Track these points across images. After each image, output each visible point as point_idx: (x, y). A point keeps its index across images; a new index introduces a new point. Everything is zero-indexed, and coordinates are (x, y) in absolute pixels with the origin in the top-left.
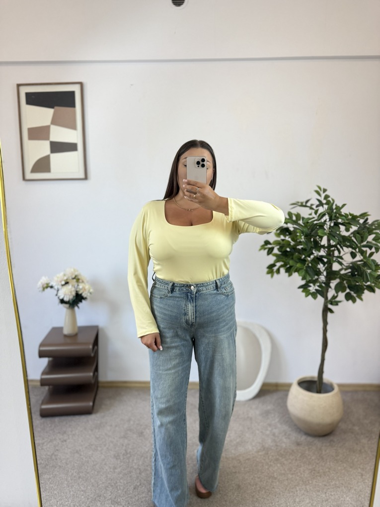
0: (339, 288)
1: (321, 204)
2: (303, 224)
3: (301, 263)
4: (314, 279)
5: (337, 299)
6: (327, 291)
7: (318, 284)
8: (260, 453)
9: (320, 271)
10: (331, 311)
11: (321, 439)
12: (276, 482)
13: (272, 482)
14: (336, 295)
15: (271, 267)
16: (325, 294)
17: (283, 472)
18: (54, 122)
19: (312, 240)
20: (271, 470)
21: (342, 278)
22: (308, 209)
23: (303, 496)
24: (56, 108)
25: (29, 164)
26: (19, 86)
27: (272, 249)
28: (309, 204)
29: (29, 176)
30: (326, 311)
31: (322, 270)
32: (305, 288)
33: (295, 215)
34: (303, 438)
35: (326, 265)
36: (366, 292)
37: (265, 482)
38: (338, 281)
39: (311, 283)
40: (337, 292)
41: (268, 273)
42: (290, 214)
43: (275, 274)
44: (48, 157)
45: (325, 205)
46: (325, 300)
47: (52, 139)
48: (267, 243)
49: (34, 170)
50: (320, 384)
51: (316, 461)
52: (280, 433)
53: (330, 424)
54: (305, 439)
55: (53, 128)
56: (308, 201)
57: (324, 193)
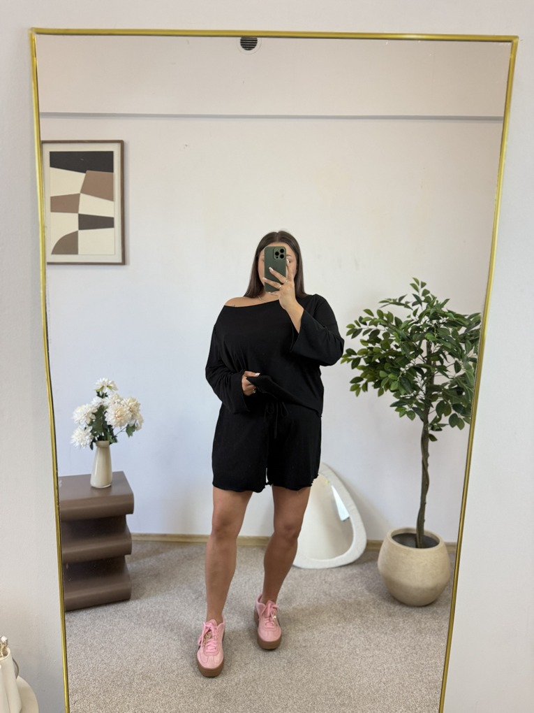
0: (442, 409)
1: (419, 302)
3: (394, 373)
5: (441, 422)
6: (428, 413)
8: (339, 625)
9: (417, 386)
10: (433, 439)
11: (420, 609)
12: (358, 660)
13: (353, 659)
14: (438, 417)
15: (356, 380)
16: (425, 414)
17: (367, 647)
18: (84, 190)
20: (352, 644)
21: (446, 395)
22: (403, 307)
24: (88, 172)
25: (50, 246)
26: (42, 143)
27: (358, 360)
28: (403, 302)
30: (426, 438)
31: (419, 384)
32: (398, 406)
33: (386, 314)
34: (397, 608)
35: (425, 378)
37: (344, 659)
38: (440, 399)
40: (439, 414)
41: (352, 389)
42: (380, 313)
43: (362, 391)
44: (75, 235)
45: (423, 303)
46: (425, 424)
47: (80, 212)
48: (351, 352)
49: (57, 250)
50: (420, 538)
51: (413, 635)
52: (367, 602)
53: (432, 589)
54: (400, 610)
55: (83, 197)
56: (402, 298)
57: (422, 287)
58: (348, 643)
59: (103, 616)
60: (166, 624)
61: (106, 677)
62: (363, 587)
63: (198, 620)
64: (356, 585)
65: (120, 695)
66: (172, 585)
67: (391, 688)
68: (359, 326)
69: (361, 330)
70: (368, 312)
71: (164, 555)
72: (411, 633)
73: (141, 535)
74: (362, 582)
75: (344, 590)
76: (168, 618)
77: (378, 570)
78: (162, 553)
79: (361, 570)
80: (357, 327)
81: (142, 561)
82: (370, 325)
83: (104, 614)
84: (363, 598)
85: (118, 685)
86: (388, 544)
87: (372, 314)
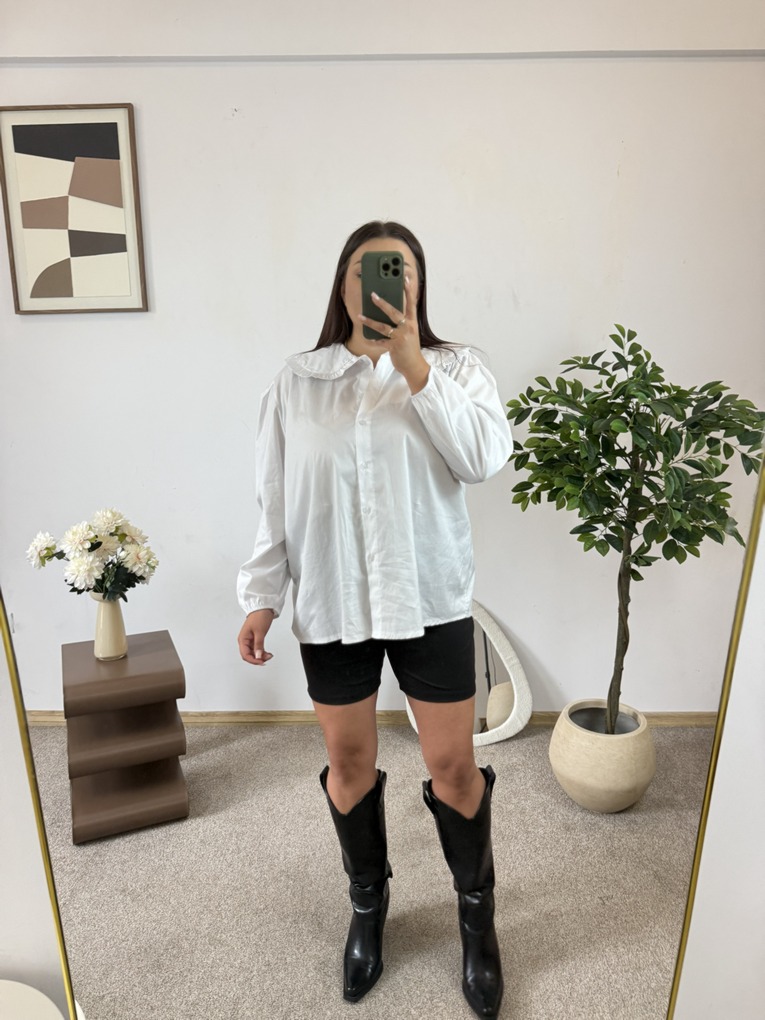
0: (652, 533)
1: (622, 363)
2: (585, 405)
4: (605, 513)
5: (649, 554)
6: (630, 539)
7: (613, 524)
9: (617, 497)
10: (638, 577)
11: (612, 817)
13: (516, 898)
14: (646, 545)
15: (522, 487)
16: (625, 542)
18: (78, 188)
20: (513, 875)
22: (596, 372)
23: (575, 925)
24: (77, 159)
25: (27, 281)
27: (527, 455)
28: (598, 363)
29: (27, 303)
30: (627, 575)
32: (584, 531)
33: (570, 384)
35: (628, 485)
36: (706, 538)
38: (651, 517)
39: (597, 521)
40: (648, 540)
41: (516, 501)
42: (561, 383)
43: (531, 503)
44: (66, 264)
45: (630, 366)
46: (625, 555)
47: (70, 228)
49: (37, 292)
50: (612, 715)
52: (534, 809)
53: (629, 791)
55: (73, 201)
56: (597, 357)
57: (629, 340)
58: (509, 874)
59: (149, 845)
61: (155, 942)
62: (528, 786)
63: (288, 845)
64: (517, 780)
66: (249, 792)
68: (528, 404)
69: (531, 409)
70: (542, 381)
71: (236, 744)
72: (599, 856)
73: (202, 715)
74: (525, 777)
76: (244, 845)
78: (234, 740)
79: (523, 758)
80: (524, 406)
81: (203, 755)
82: (544, 402)
83: (150, 841)
85: (174, 956)
86: (565, 727)
87: (548, 386)
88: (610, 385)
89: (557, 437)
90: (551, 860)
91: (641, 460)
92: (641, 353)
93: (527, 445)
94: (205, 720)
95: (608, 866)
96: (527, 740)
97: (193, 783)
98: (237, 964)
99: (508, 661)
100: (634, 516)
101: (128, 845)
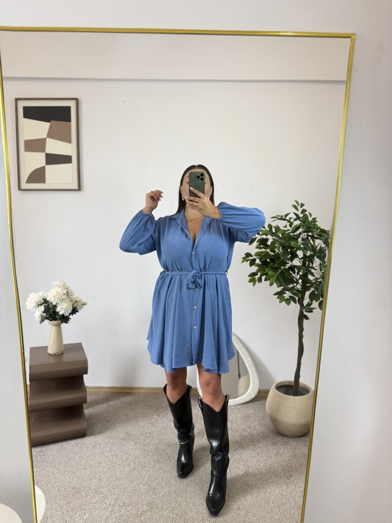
0: (313, 297)
1: (298, 218)
2: (281, 236)
5: (311, 307)
6: (303, 299)
8: (238, 452)
9: (296, 279)
10: (307, 318)
11: (296, 439)
14: (310, 302)
15: (253, 275)
16: (301, 301)
17: (258, 467)
18: (51, 135)
19: (289, 250)
22: (286, 222)
24: (52, 121)
25: (25, 175)
26: (17, 100)
27: (255, 260)
28: (287, 218)
29: (24, 185)
30: (302, 317)
32: (280, 294)
33: (274, 227)
34: (280, 438)
35: (301, 273)
38: (312, 289)
39: (286, 290)
40: (311, 300)
41: (250, 281)
42: (270, 226)
43: (257, 282)
44: (43, 169)
46: (301, 307)
47: (47, 151)
48: (248, 255)
49: (29, 180)
50: (296, 388)
51: (290, 458)
52: (258, 435)
53: (304, 425)
54: (282, 440)
55: (49, 141)
56: (287, 215)
57: (301, 207)
58: (244, 465)
59: (67, 448)
60: (113, 453)
62: (256, 424)
63: (136, 449)
64: (251, 422)
65: (79, 505)
66: (118, 424)
67: (273, 497)
69: (256, 238)
71: (110, 403)
72: (289, 456)
73: (96, 388)
74: (254, 420)
75: (242, 426)
76: (114, 449)
77: (266, 411)
78: (111, 400)
79: (254, 411)
81: (96, 407)
82: (262, 234)
83: (68, 446)
84: (255, 432)
85: (77, 498)
86: (273, 393)
88: (291, 227)
89: (268, 250)
90: (265, 458)
91: (307, 263)
92: (307, 213)
93: (255, 255)
94: (98, 390)
95: (293, 461)
96: (257, 403)
97: (90, 420)
98: (108, 502)
99: (248, 362)
100: (305, 288)
101: (57, 448)
